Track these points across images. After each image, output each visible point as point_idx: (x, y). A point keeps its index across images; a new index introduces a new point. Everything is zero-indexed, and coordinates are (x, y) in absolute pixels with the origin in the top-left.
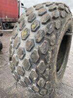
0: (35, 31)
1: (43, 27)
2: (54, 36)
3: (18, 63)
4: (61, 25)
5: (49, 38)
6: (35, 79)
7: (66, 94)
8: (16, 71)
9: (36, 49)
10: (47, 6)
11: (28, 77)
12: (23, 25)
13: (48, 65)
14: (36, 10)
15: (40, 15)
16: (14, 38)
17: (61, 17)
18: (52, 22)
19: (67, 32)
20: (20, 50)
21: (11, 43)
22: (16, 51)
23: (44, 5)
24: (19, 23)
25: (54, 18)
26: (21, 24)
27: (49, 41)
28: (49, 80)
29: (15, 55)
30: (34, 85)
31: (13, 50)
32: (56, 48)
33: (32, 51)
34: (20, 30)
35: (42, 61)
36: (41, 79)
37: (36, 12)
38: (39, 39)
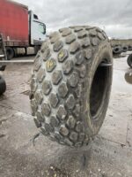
0: (62, 62)
1: (72, 57)
2: (84, 67)
3: (42, 99)
4: (93, 54)
5: (78, 69)
6: (64, 116)
7: (107, 151)
8: (39, 111)
9: (64, 82)
10: (76, 31)
11: (55, 115)
12: (48, 55)
13: (78, 101)
14: (63, 36)
15: (67, 43)
16: (37, 71)
17: (92, 45)
18: (81, 51)
19: (103, 62)
20: (45, 83)
21: (33, 76)
22: (40, 85)
23: (73, 30)
24: (42, 52)
25: (84, 47)
26: (45, 53)
27: (79, 72)
28: (81, 120)
29: (39, 90)
30: (63, 126)
31: (35, 85)
32: (87, 81)
33: (60, 84)
34: (45, 61)
35: (71, 95)
36: (71, 117)
37: (63, 40)
38: (68, 70)
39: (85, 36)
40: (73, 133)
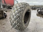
3: (12, 19)
8: (11, 22)
9: (17, 15)
10: (21, 4)
11: (15, 23)
21: (10, 13)
22: (12, 16)
25: (22, 7)
27: (21, 13)
28: (21, 24)
34: (13, 10)
35: (18, 18)
36: (18, 23)
37: (18, 5)
39: (23, 5)
40: (19, 27)
